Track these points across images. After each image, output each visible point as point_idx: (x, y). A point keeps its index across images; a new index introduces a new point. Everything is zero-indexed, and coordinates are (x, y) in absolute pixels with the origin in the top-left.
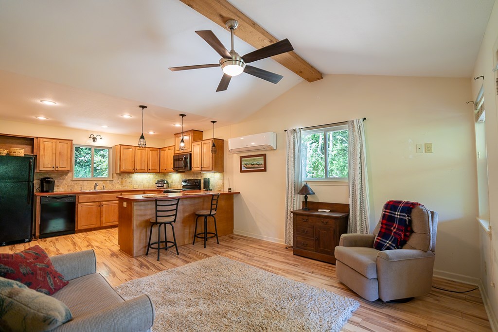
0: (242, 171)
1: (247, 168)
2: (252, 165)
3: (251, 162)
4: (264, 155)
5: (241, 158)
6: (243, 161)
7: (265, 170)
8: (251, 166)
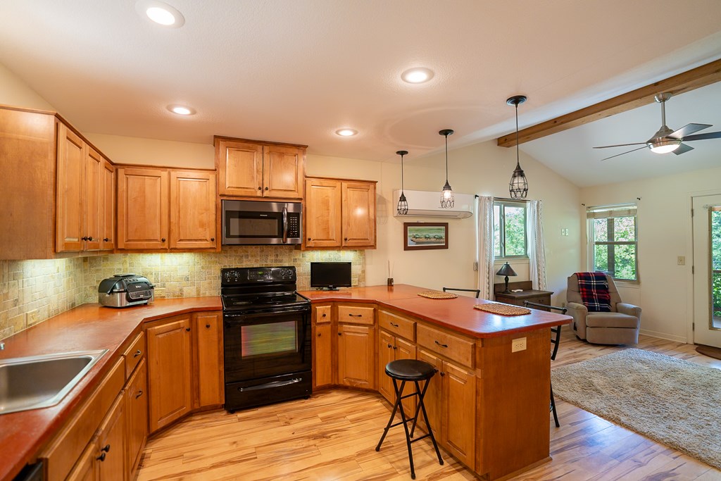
0: (406, 248)
1: (417, 243)
2: (426, 238)
3: (425, 234)
4: (446, 225)
5: (406, 225)
6: (410, 230)
7: (446, 247)
8: (425, 240)
